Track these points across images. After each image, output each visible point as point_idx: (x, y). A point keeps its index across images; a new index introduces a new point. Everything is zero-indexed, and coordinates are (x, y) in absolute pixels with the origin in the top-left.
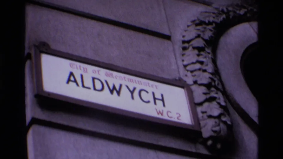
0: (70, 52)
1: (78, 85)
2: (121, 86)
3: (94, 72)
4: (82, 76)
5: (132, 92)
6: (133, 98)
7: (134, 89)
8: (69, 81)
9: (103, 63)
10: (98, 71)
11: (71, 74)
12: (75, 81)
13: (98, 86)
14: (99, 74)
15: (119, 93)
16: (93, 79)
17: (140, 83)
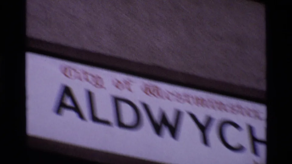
0: (63, 41)
1: (81, 116)
2: (178, 114)
3: (118, 84)
4: (90, 96)
5: (203, 128)
6: (205, 141)
7: (210, 120)
8: (61, 106)
9: (140, 65)
10: (127, 83)
11: (67, 91)
12: (76, 109)
13: (128, 116)
14: (130, 90)
15: (174, 131)
16: (117, 100)
17: (222, 107)
